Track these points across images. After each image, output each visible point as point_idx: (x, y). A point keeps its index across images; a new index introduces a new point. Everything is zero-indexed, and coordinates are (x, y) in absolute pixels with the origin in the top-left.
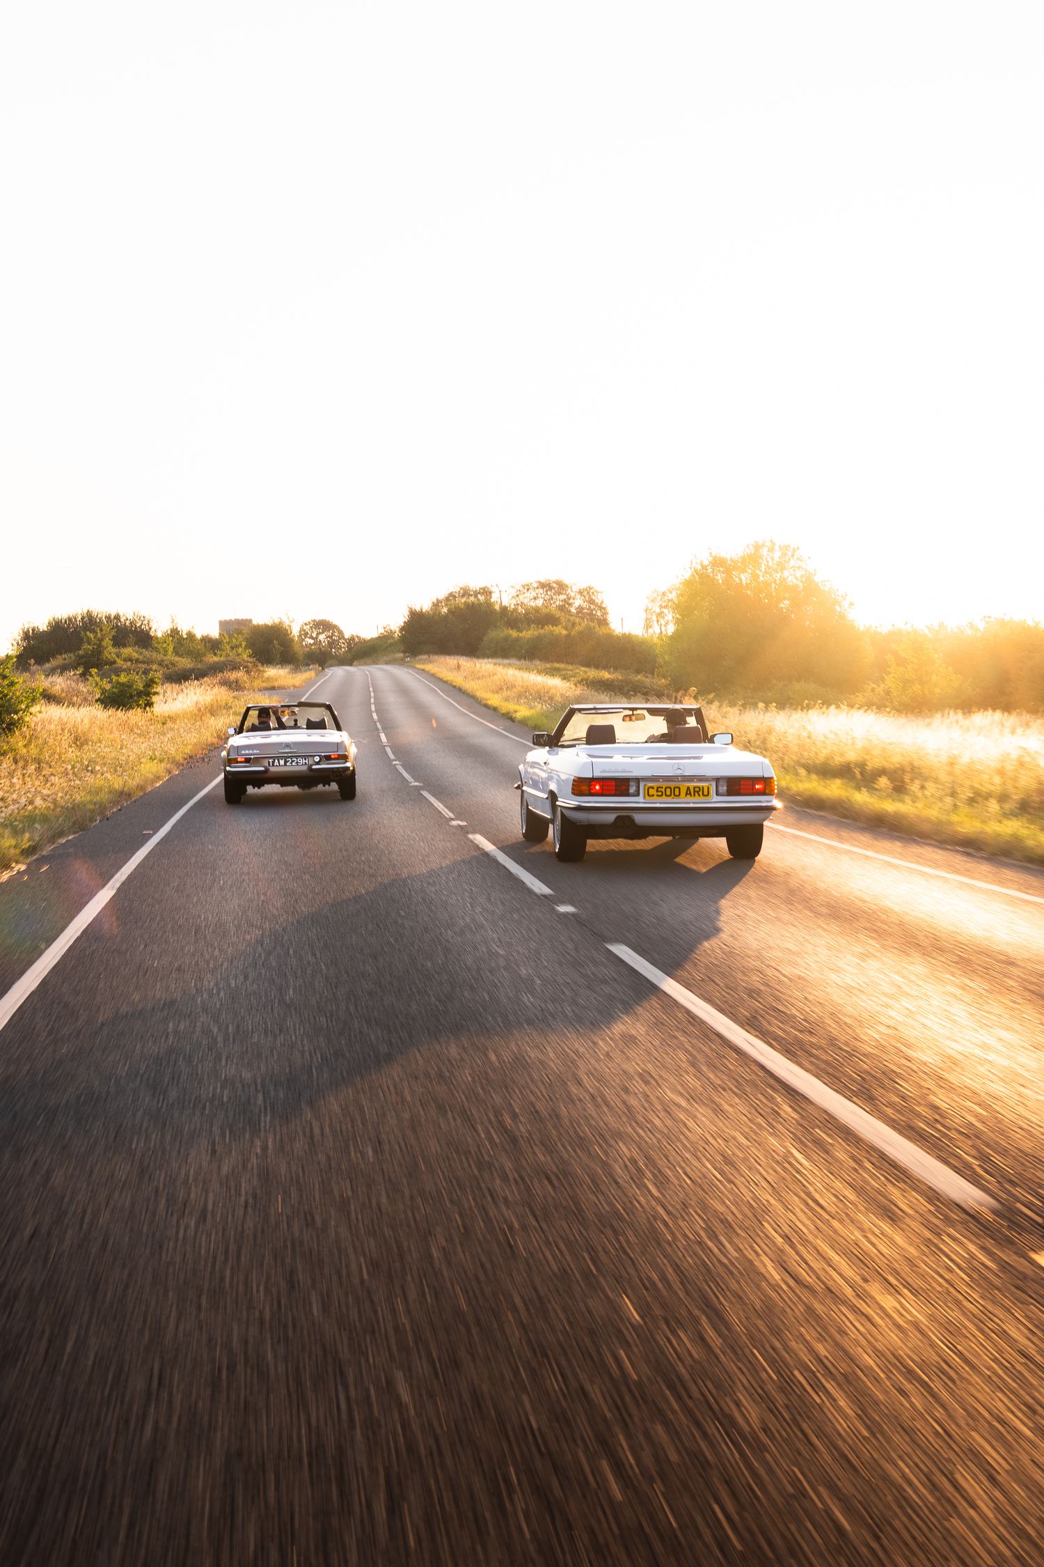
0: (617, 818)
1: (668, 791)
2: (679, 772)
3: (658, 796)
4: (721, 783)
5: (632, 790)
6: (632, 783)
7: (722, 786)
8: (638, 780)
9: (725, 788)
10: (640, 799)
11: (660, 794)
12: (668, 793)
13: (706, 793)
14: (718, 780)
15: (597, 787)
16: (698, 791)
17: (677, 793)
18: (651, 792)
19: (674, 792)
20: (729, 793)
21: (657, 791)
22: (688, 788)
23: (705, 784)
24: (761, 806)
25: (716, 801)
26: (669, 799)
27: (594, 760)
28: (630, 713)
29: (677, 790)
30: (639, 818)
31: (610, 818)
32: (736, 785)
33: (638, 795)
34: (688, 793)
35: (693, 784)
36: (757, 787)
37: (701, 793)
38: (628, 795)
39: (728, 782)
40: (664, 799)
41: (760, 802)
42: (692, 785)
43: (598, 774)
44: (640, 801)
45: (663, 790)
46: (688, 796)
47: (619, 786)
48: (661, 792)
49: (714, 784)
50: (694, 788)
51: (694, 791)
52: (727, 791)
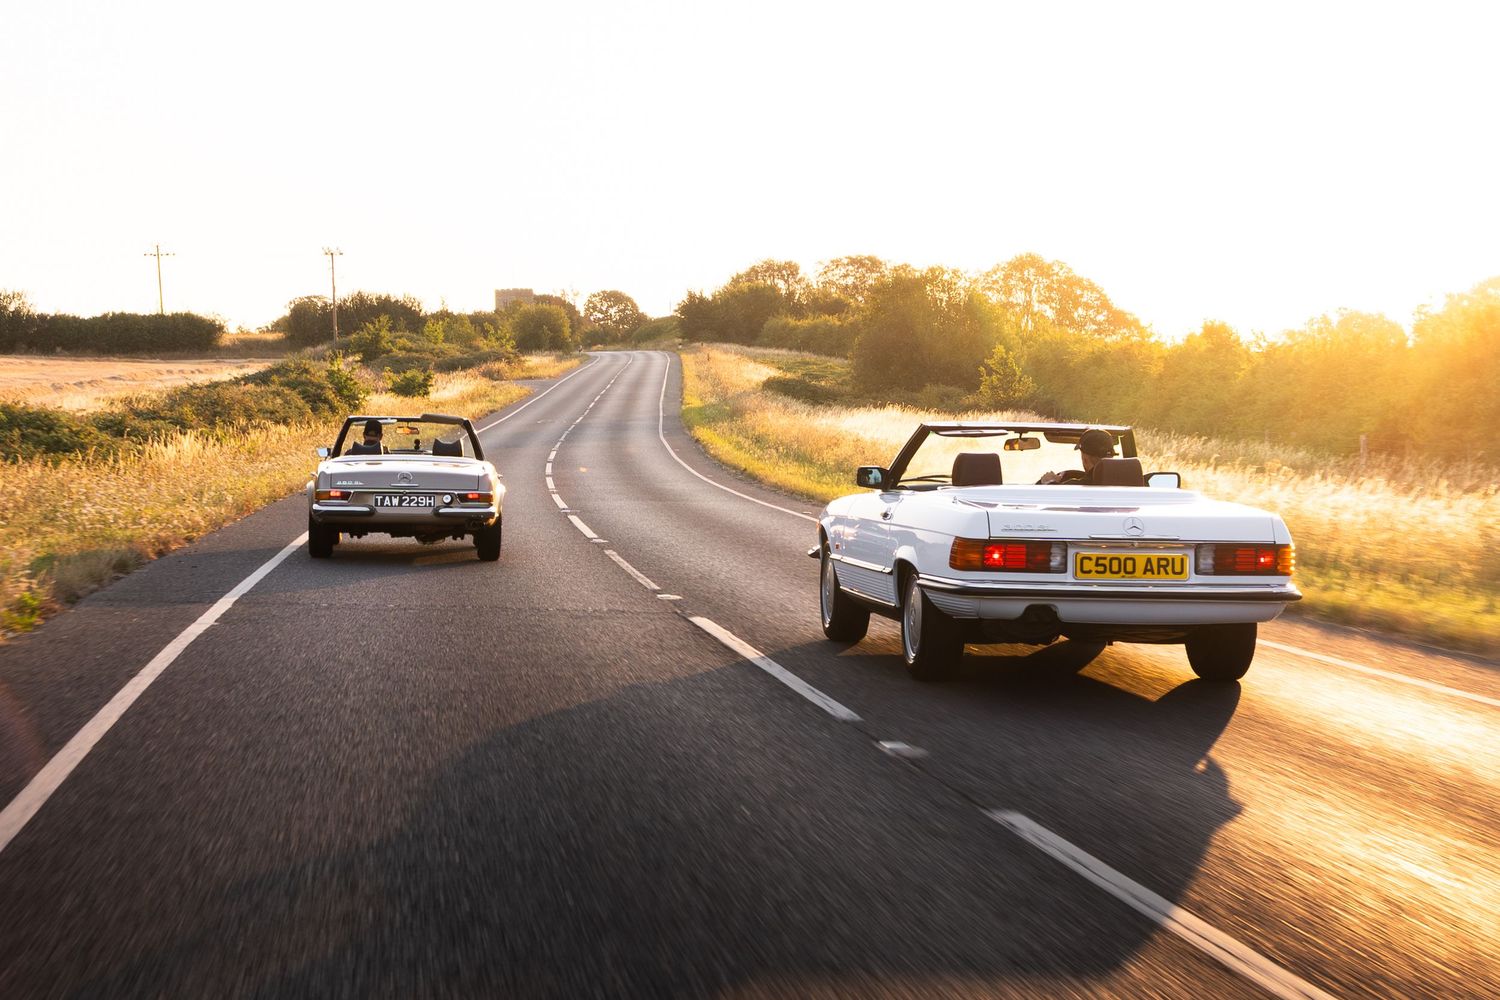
0: (1028, 609)
1: (1115, 564)
2: (1134, 533)
3: (1097, 572)
4: (1203, 552)
5: (1055, 562)
6: (1054, 550)
7: (1204, 559)
8: (1064, 545)
9: (1210, 561)
10: (1068, 577)
11: (1101, 569)
12: (1115, 568)
13: (1178, 569)
14: (1198, 547)
15: (996, 556)
16: (1164, 565)
17: (1130, 569)
18: (1088, 565)
19: (1125, 568)
20: (1219, 570)
21: (1097, 565)
22: (1149, 560)
23: (1177, 555)
24: (1272, 593)
25: (1194, 582)
26: (1116, 579)
27: (990, 510)
28: (1017, 436)
29: (1130, 563)
30: (1066, 610)
31: (1017, 608)
32: (1230, 557)
33: (1064, 571)
34: (1148, 568)
35: (1160, 552)
36: (1262, 560)
37: (1169, 569)
38: (1048, 570)
39: (1215, 552)
40: (1108, 577)
41: (1268, 585)
42: (1155, 555)
43: (998, 533)
44: (1066, 581)
45: (1107, 562)
46: (1149, 573)
47: (1032, 554)
48: (1103, 567)
49: (1191, 553)
50: (1159, 559)
51: (1159, 566)
52: (1214, 566)
